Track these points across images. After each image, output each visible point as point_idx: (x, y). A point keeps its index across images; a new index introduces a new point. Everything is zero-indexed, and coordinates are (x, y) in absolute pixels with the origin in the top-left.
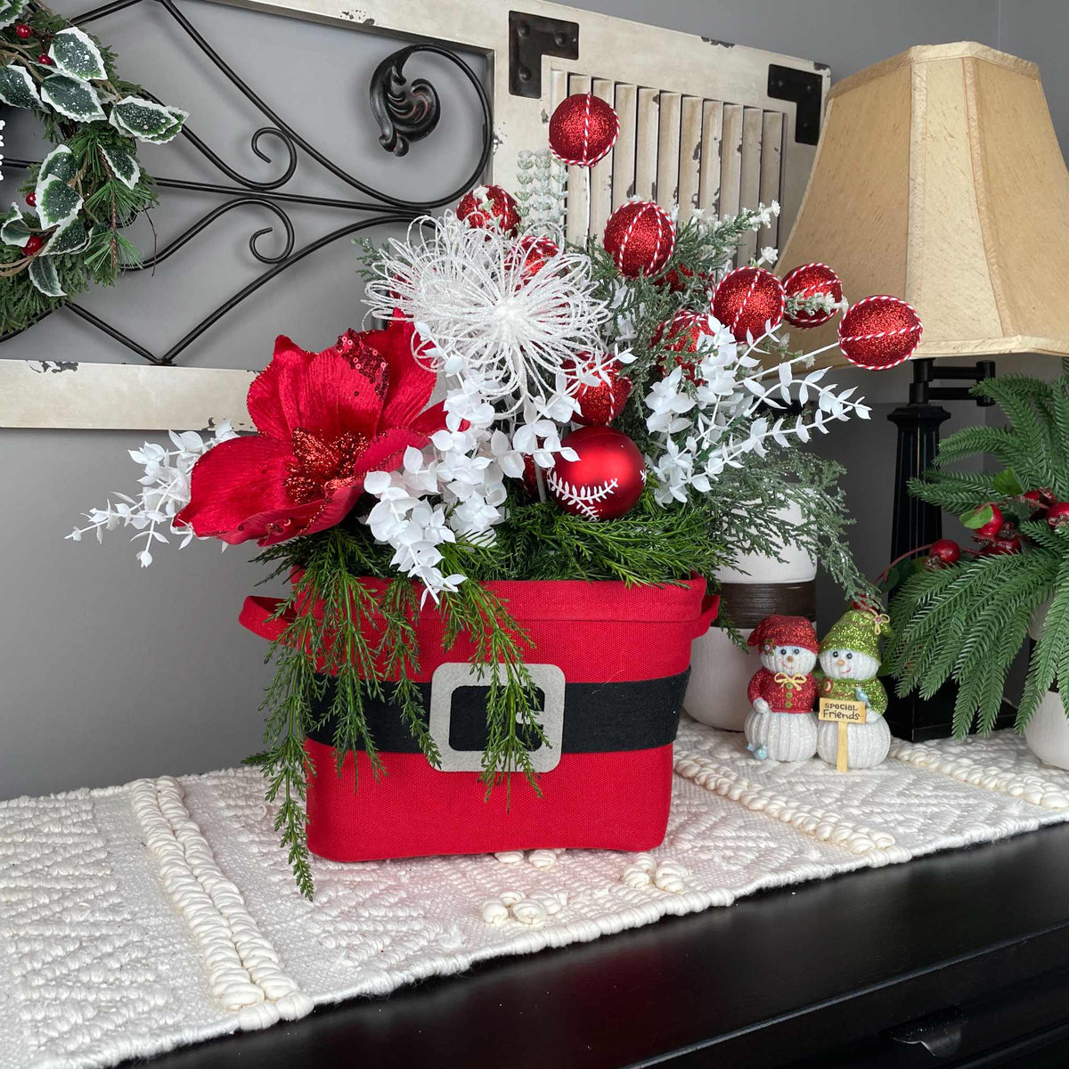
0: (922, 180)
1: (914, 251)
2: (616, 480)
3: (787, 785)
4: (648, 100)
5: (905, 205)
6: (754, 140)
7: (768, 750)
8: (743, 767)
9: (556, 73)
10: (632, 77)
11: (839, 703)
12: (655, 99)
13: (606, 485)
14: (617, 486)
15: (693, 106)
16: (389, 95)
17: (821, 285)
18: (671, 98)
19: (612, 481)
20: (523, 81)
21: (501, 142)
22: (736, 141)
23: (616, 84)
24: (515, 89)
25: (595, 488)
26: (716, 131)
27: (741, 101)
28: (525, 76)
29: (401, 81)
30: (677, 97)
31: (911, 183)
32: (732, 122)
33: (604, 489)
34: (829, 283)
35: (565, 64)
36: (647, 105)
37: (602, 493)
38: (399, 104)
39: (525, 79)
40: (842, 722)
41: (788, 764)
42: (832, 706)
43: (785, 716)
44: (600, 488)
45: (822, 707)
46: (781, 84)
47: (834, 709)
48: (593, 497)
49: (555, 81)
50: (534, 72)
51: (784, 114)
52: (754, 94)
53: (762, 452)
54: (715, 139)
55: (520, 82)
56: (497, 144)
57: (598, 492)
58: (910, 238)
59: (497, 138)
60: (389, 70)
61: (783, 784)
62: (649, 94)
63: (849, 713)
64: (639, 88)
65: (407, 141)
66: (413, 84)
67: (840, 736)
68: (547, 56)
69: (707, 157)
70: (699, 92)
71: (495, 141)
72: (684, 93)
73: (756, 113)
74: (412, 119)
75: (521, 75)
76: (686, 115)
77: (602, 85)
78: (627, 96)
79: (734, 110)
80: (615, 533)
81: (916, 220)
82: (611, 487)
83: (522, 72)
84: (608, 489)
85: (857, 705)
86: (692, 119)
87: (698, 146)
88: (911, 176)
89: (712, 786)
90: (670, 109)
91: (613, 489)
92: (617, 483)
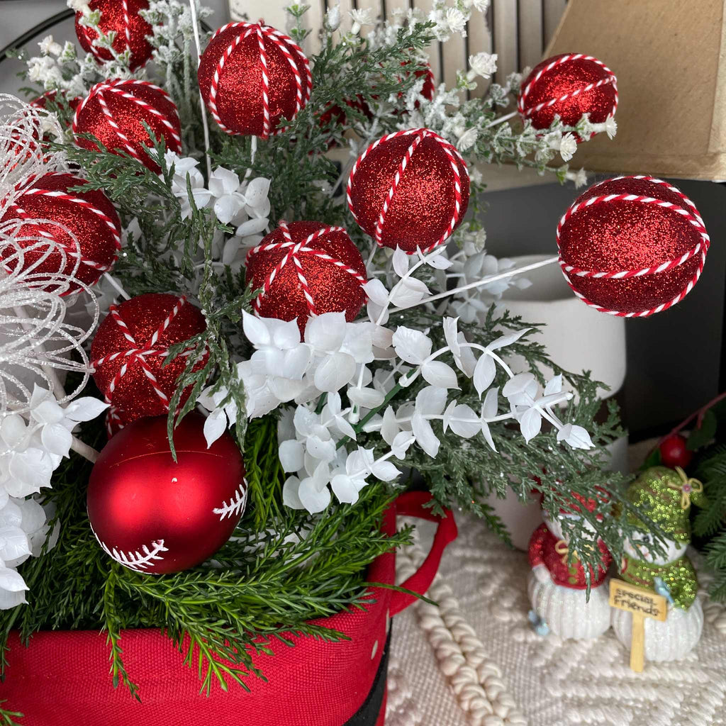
2: (163, 541)
3: (560, 704)
7: (549, 627)
8: (519, 644)
11: (635, 592)
13: (146, 549)
14: (166, 549)
19: (154, 544)
25: (130, 553)
33: (144, 555)
37: (142, 560)
40: (638, 615)
41: (574, 645)
42: (624, 593)
43: (569, 592)
44: (137, 553)
45: (613, 593)
47: (626, 598)
48: (134, 563)
57: (137, 559)
61: (556, 700)
63: (647, 606)
67: (635, 630)
82: (155, 552)
84: (152, 555)
85: (656, 598)
89: (465, 706)
91: (160, 553)
92: (165, 545)
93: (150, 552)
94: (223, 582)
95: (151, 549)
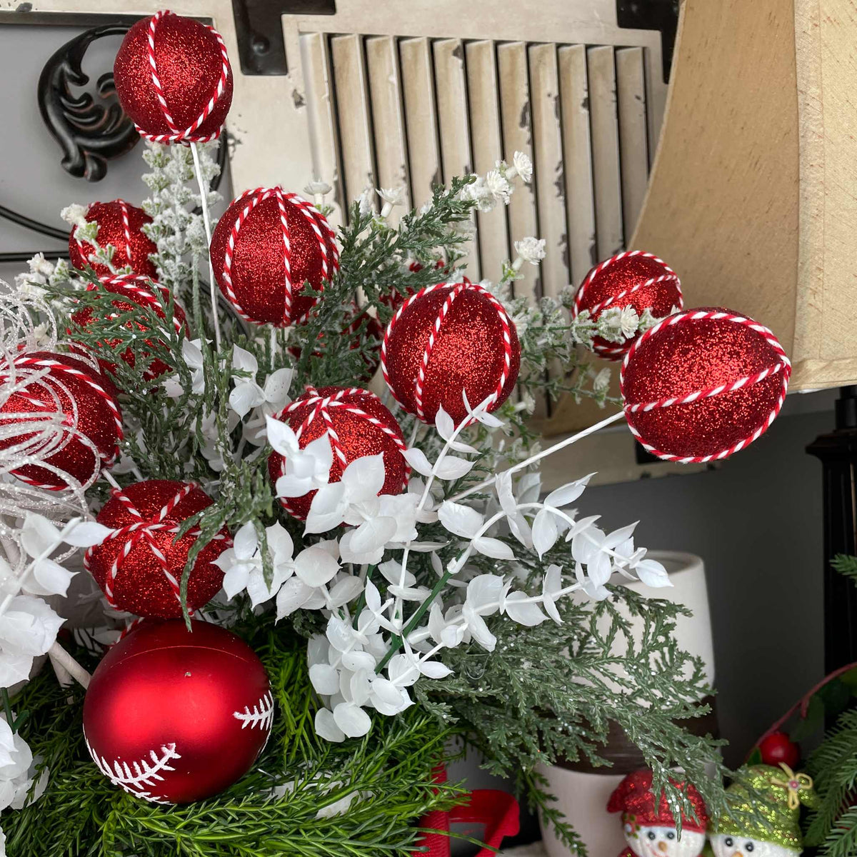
0: (818, 91)
1: (810, 207)
2: (174, 745)
4: (446, 57)
5: (792, 135)
6: (604, 90)
9: (308, 37)
10: (418, 28)
12: (455, 54)
13: (154, 756)
14: (177, 756)
15: (513, 54)
16: (63, 100)
17: (636, 288)
18: (480, 48)
19: (164, 749)
20: (260, 55)
21: (239, 142)
22: (578, 92)
23: (399, 40)
24: (250, 66)
25: (135, 764)
26: (548, 85)
27: (580, 38)
28: (262, 47)
29: (83, 80)
30: (487, 45)
31: (801, 97)
32: (572, 70)
33: (152, 764)
34: (650, 282)
35: (318, 24)
36: (446, 62)
37: (151, 772)
38: (82, 111)
39: (260, 51)
44: (144, 763)
46: (634, 8)
48: (139, 779)
49: (309, 49)
50: (273, 40)
51: (644, 49)
52: (599, 27)
53: (488, 641)
54: (549, 95)
55: (255, 57)
56: (233, 145)
57: (143, 771)
58: (802, 185)
59: (232, 137)
60: (60, 68)
62: (447, 48)
64: (432, 42)
65: (104, 159)
66: (100, 82)
68: (291, 16)
69: (540, 121)
70: (517, 35)
71: (230, 141)
72: (497, 38)
73: (602, 53)
74: (102, 128)
75: (255, 48)
76: (505, 69)
77: (379, 45)
78: (415, 55)
79: (572, 52)
80: (205, 831)
81: (811, 155)
82: (165, 759)
83: (256, 42)
84: (161, 765)
86: (512, 73)
87: (525, 109)
88: (801, 87)
90: (479, 63)
91: (171, 762)
92: (177, 751)
93: (160, 759)
94: (245, 806)
95: (161, 755)
